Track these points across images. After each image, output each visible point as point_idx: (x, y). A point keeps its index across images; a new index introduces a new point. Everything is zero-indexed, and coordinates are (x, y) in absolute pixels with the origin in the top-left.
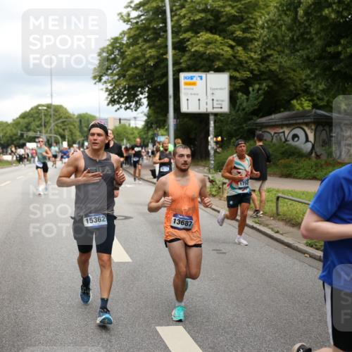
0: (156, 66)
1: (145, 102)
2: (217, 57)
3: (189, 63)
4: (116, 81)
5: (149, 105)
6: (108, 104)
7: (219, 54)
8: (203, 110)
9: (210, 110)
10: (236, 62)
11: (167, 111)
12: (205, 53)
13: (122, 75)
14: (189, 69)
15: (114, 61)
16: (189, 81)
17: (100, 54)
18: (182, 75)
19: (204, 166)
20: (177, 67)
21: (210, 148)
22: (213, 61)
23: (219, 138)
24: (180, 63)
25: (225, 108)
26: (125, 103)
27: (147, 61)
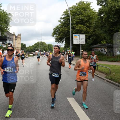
0: (67, 33)
1: (64, 41)
2: (82, 30)
3: (75, 32)
4: (57, 36)
5: (65, 42)
6: (55, 42)
7: (83, 30)
8: (79, 43)
9: (80, 43)
10: (87, 32)
11: (70, 44)
12: (79, 29)
13: (59, 35)
14: (75, 33)
15: (57, 31)
16: (75, 36)
17: (54, 30)
18: (74, 35)
19: (79, 57)
20: (72, 33)
21: (80, 53)
22: (81, 32)
23: (83, 50)
24: (73, 32)
25: (84, 43)
26: (60, 41)
27: (65, 31)
